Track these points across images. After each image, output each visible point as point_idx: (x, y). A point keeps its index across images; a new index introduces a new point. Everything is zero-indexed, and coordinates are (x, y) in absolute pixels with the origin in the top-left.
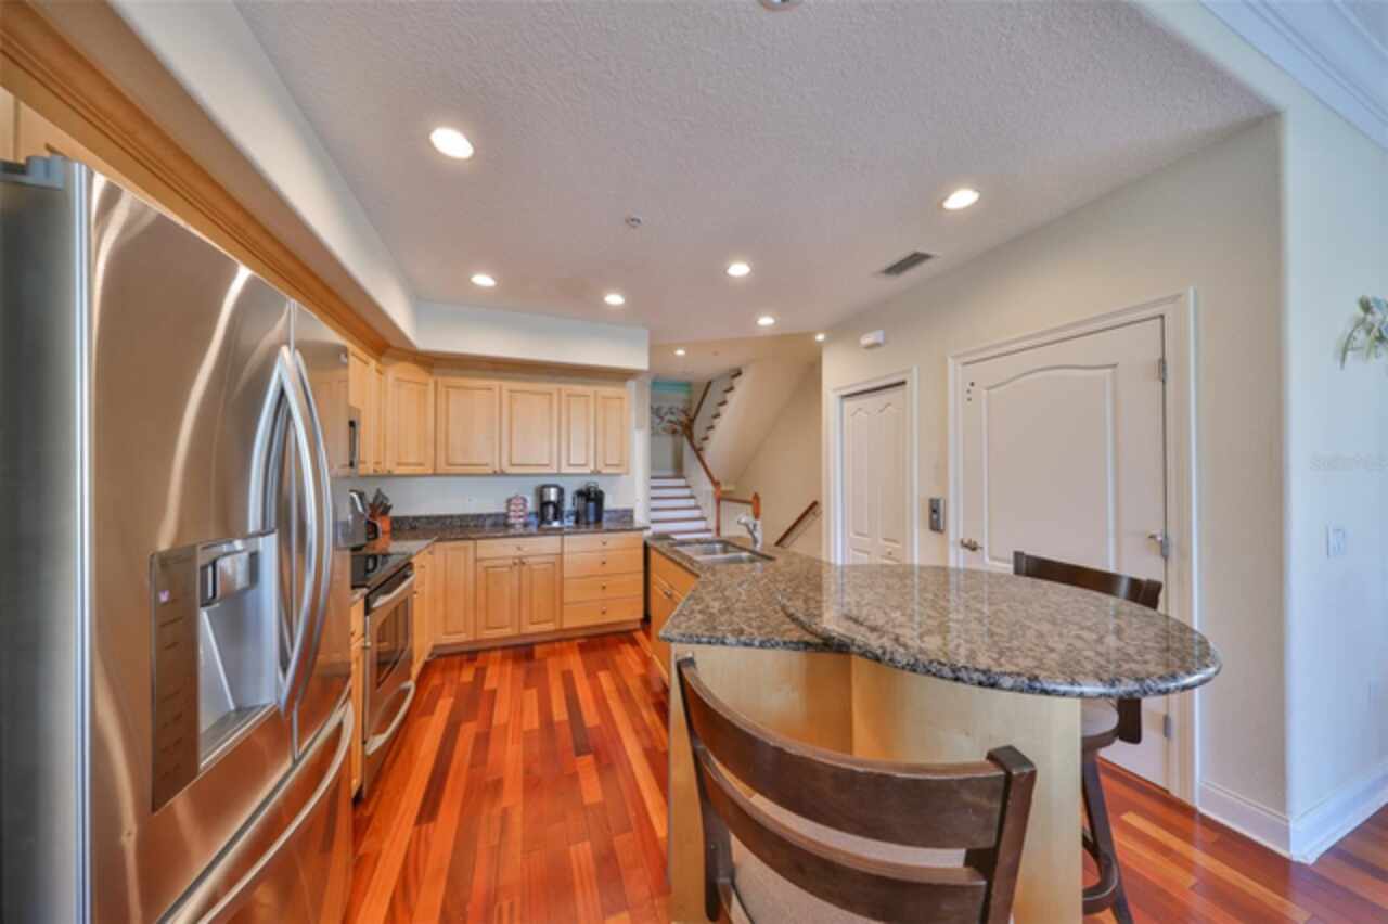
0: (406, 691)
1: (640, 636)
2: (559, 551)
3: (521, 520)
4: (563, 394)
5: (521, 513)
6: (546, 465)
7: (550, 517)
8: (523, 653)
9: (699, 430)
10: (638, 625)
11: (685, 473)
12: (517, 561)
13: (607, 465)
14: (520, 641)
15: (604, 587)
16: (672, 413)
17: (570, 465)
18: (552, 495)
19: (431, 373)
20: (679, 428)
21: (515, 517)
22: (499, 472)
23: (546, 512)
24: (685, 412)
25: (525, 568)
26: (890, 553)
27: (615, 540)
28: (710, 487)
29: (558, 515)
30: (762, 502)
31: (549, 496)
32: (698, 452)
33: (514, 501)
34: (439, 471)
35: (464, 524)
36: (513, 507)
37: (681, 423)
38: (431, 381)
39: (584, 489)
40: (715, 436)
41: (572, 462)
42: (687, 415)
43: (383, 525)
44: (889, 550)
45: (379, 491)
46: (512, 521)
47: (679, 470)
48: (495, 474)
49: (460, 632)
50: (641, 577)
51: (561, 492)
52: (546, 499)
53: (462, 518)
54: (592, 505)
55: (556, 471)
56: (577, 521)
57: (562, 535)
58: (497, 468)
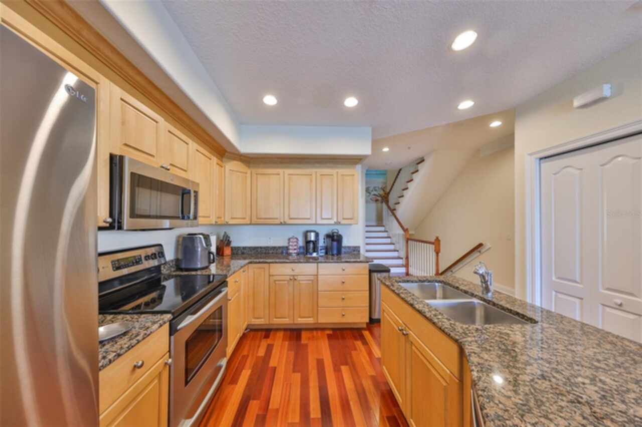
0: (220, 367)
1: (366, 334)
2: (316, 274)
3: (295, 251)
4: (318, 175)
5: (295, 247)
6: (309, 219)
7: (311, 251)
8: (294, 334)
9: (392, 198)
10: (365, 326)
11: (384, 223)
12: (292, 278)
13: (344, 219)
14: (294, 327)
15: (343, 299)
16: (376, 190)
17: (322, 219)
18: (312, 237)
19: (249, 167)
20: (379, 198)
21: (292, 249)
22: (283, 223)
23: (308, 248)
24: (383, 189)
25: (296, 283)
26: (621, 305)
27: (350, 268)
28: (401, 232)
29: (315, 249)
30: (442, 243)
31: (310, 237)
32: (393, 211)
33: (291, 240)
34: (253, 222)
35: (267, 251)
36: (291, 244)
37: (380, 196)
38: (249, 172)
39: (331, 234)
40: (404, 201)
41: (323, 217)
42: (384, 191)
43: (227, 251)
44: (619, 302)
45: (225, 232)
46: (291, 251)
47: (380, 221)
48: (281, 224)
49: (261, 318)
50: (367, 293)
51: (317, 235)
52: (309, 239)
53: (267, 248)
54: (335, 243)
55: (314, 222)
56: (326, 253)
57: (318, 263)
58: (282, 221)
